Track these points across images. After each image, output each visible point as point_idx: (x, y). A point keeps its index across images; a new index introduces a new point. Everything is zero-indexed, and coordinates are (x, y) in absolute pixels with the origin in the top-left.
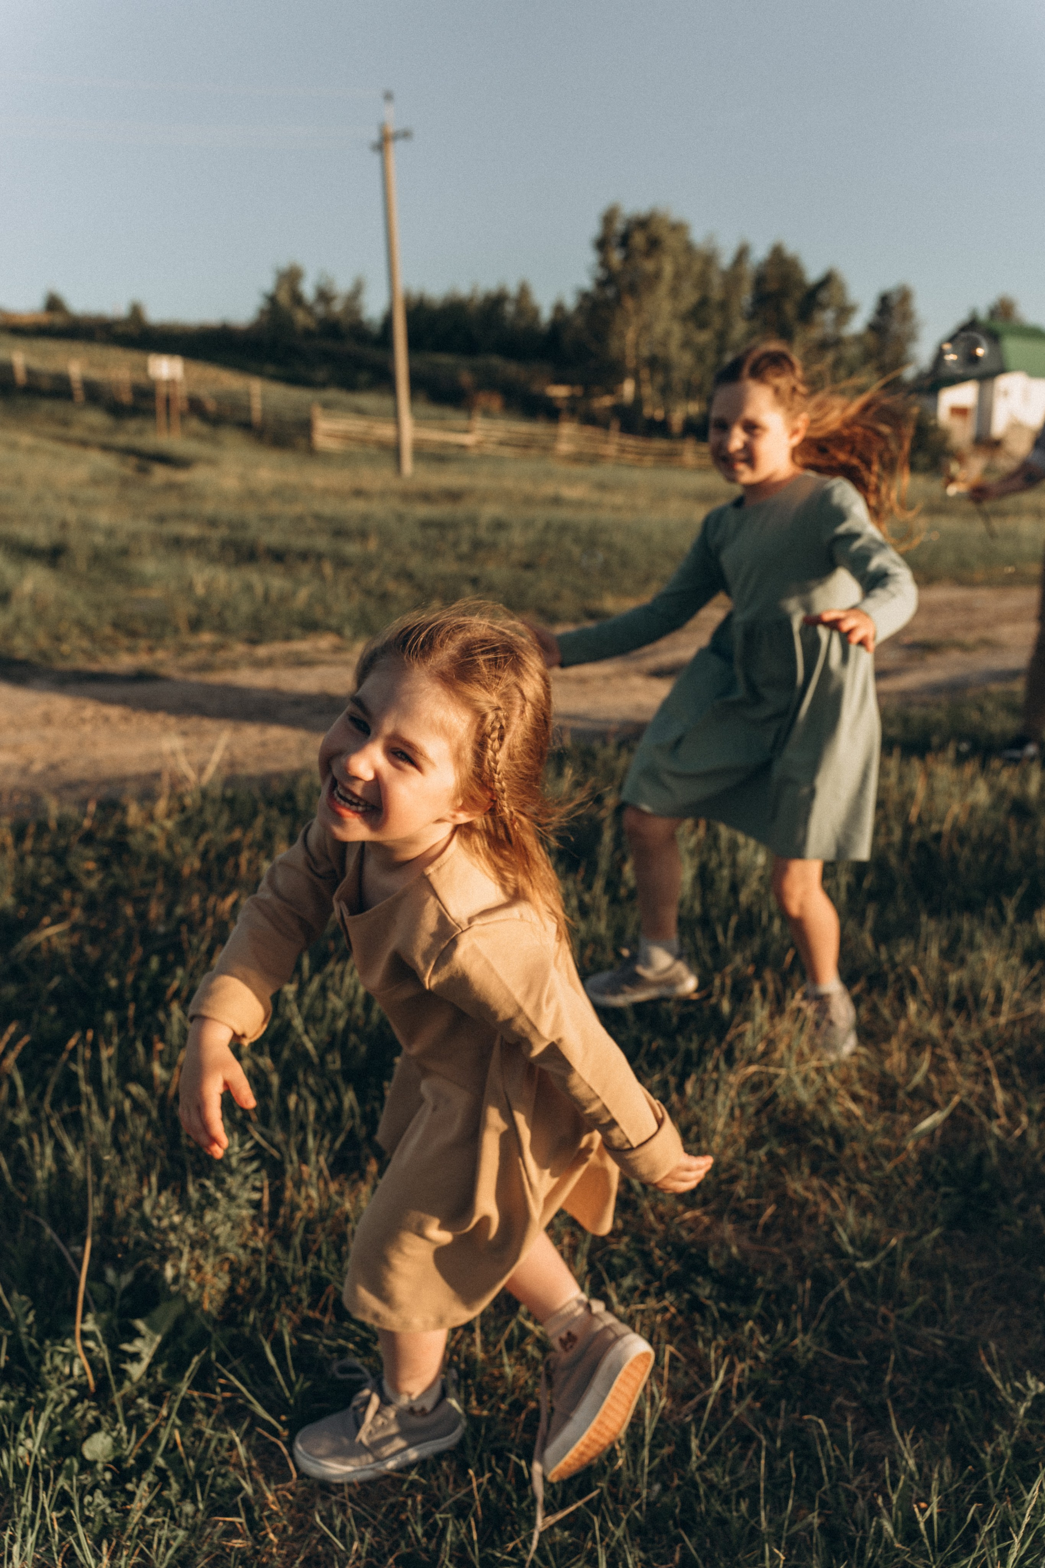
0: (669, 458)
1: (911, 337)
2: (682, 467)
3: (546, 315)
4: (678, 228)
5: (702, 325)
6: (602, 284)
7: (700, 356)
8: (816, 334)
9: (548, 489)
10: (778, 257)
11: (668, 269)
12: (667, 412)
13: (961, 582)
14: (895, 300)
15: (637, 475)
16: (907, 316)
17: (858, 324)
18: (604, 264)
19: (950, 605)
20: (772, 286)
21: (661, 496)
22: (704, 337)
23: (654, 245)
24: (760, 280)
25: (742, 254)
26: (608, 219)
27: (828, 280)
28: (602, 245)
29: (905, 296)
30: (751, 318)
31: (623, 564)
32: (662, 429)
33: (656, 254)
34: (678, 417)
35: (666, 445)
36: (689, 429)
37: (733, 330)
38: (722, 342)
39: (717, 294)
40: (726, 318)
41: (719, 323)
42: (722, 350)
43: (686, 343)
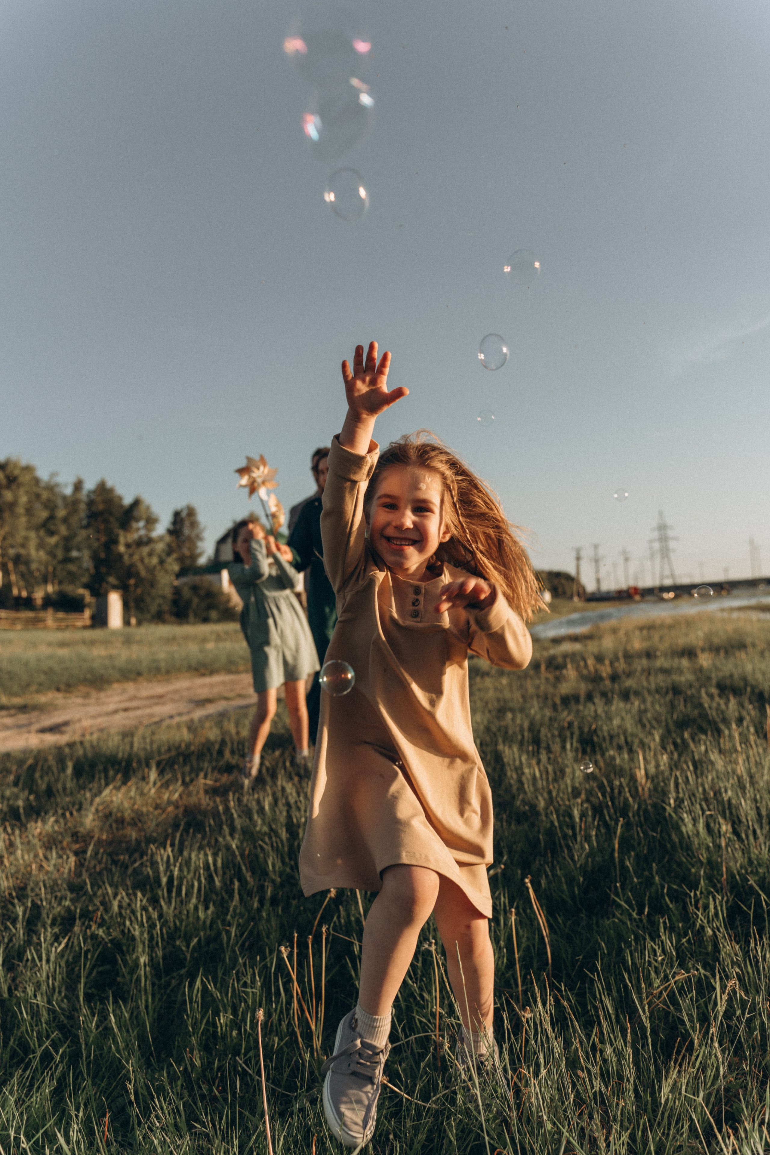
0: (35, 622)
1: (199, 538)
2: (46, 628)
4: (28, 469)
5: (51, 533)
7: (51, 553)
8: (134, 536)
10: (103, 489)
11: (23, 499)
12: (30, 593)
13: (229, 672)
14: (184, 514)
15: (11, 635)
16: (194, 524)
17: (161, 529)
19: (224, 683)
20: (101, 507)
22: (53, 540)
23: (12, 481)
24: (91, 503)
25: (78, 486)
27: (137, 503)
29: (191, 512)
30: (86, 527)
31: (11, 679)
32: (27, 604)
33: (14, 487)
34: (39, 595)
35: (30, 614)
36: (48, 602)
37: (75, 535)
38: (67, 543)
39: (61, 513)
40: (69, 528)
41: (63, 530)
42: (67, 549)
43: (41, 545)
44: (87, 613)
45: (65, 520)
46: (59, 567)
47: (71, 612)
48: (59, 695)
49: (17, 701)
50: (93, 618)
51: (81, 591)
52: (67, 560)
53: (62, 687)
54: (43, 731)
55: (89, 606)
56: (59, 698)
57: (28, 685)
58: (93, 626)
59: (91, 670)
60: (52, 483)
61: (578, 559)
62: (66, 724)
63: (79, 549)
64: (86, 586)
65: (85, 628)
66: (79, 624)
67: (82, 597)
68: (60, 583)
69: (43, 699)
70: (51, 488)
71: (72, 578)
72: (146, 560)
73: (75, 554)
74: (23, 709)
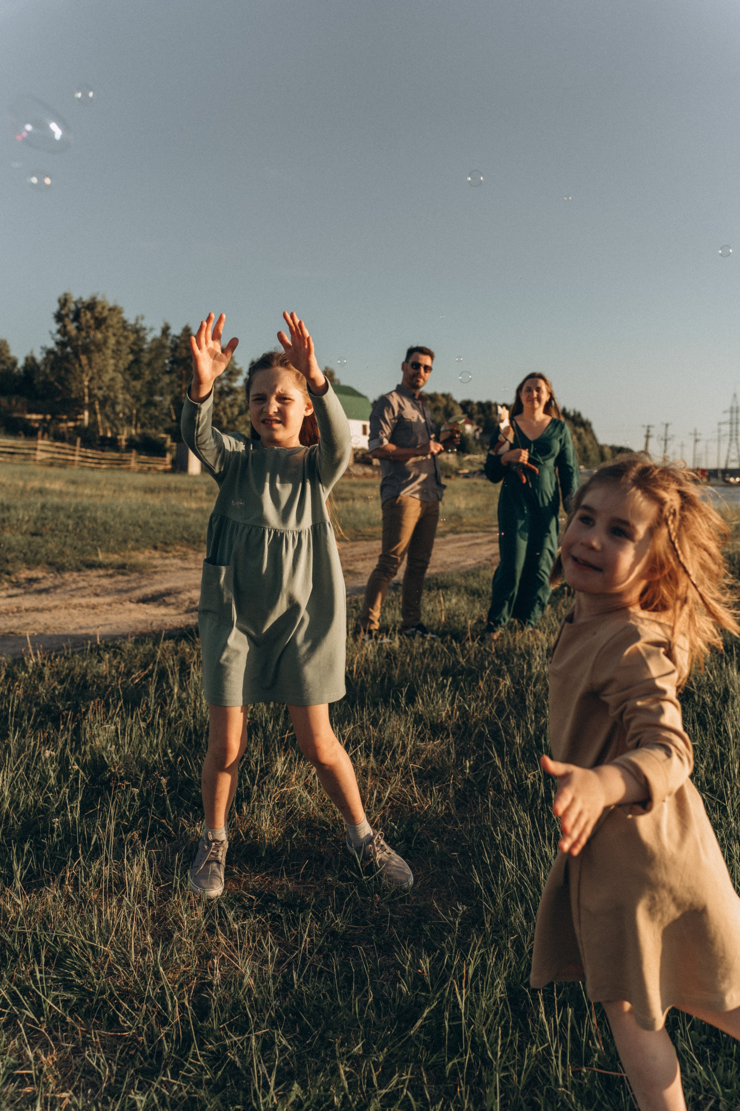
0: (120, 463)
2: (131, 470)
3: (21, 363)
4: (116, 310)
5: (137, 377)
6: (61, 344)
7: (136, 397)
9: (36, 484)
11: (112, 341)
12: (115, 434)
15: (98, 475)
18: (63, 331)
20: (184, 353)
21: (119, 488)
22: (138, 385)
23: (100, 322)
24: (175, 348)
25: (166, 330)
26: (64, 302)
28: (59, 317)
30: (169, 373)
31: (106, 531)
32: (112, 444)
33: (103, 327)
34: (123, 437)
35: (116, 455)
36: (132, 445)
37: (159, 380)
38: (151, 388)
39: (146, 358)
40: (152, 372)
41: (147, 375)
42: (151, 393)
43: (126, 388)
44: (169, 457)
45: (149, 364)
46: (143, 410)
47: (154, 456)
48: (157, 554)
49: (115, 558)
50: (173, 462)
51: (163, 435)
52: (150, 403)
53: (159, 545)
54: (145, 600)
55: (170, 450)
56: (156, 558)
57: (125, 541)
58: (172, 471)
59: (187, 527)
60: (138, 326)
61: (648, 437)
62: (168, 593)
63: (162, 394)
64: (167, 431)
65: (165, 471)
66: (161, 467)
67: (164, 440)
68: (143, 426)
69: (141, 557)
70: (137, 331)
71: (155, 422)
72: (228, 411)
73: (157, 398)
74: (122, 568)
